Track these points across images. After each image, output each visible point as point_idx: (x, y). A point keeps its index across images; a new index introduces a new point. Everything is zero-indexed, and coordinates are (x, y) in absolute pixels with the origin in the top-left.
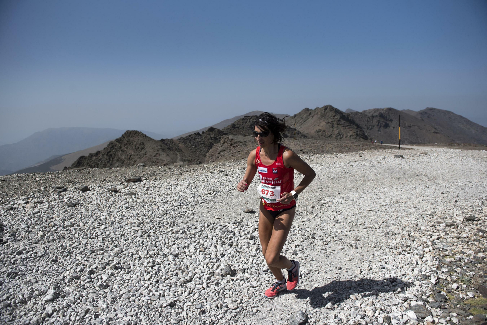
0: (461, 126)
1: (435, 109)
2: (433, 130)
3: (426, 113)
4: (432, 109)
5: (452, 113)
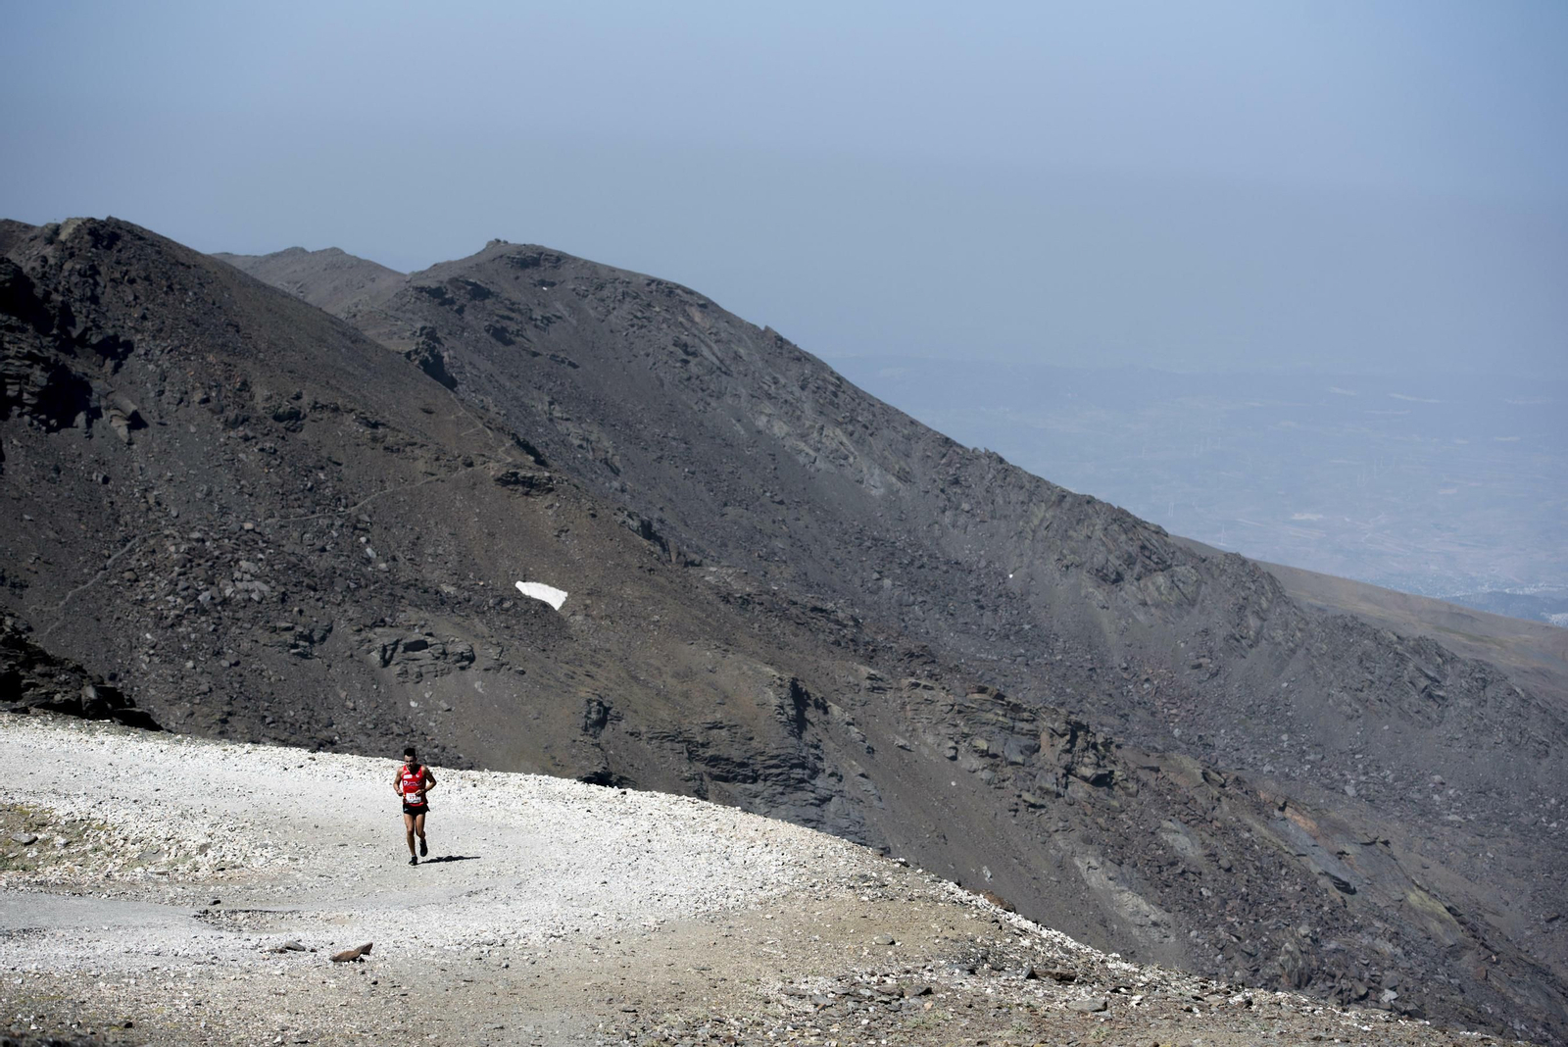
0: (780, 429)
1: (559, 259)
2: (505, 458)
3: (479, 293)
4: (532, 261)
5: (706, 305)
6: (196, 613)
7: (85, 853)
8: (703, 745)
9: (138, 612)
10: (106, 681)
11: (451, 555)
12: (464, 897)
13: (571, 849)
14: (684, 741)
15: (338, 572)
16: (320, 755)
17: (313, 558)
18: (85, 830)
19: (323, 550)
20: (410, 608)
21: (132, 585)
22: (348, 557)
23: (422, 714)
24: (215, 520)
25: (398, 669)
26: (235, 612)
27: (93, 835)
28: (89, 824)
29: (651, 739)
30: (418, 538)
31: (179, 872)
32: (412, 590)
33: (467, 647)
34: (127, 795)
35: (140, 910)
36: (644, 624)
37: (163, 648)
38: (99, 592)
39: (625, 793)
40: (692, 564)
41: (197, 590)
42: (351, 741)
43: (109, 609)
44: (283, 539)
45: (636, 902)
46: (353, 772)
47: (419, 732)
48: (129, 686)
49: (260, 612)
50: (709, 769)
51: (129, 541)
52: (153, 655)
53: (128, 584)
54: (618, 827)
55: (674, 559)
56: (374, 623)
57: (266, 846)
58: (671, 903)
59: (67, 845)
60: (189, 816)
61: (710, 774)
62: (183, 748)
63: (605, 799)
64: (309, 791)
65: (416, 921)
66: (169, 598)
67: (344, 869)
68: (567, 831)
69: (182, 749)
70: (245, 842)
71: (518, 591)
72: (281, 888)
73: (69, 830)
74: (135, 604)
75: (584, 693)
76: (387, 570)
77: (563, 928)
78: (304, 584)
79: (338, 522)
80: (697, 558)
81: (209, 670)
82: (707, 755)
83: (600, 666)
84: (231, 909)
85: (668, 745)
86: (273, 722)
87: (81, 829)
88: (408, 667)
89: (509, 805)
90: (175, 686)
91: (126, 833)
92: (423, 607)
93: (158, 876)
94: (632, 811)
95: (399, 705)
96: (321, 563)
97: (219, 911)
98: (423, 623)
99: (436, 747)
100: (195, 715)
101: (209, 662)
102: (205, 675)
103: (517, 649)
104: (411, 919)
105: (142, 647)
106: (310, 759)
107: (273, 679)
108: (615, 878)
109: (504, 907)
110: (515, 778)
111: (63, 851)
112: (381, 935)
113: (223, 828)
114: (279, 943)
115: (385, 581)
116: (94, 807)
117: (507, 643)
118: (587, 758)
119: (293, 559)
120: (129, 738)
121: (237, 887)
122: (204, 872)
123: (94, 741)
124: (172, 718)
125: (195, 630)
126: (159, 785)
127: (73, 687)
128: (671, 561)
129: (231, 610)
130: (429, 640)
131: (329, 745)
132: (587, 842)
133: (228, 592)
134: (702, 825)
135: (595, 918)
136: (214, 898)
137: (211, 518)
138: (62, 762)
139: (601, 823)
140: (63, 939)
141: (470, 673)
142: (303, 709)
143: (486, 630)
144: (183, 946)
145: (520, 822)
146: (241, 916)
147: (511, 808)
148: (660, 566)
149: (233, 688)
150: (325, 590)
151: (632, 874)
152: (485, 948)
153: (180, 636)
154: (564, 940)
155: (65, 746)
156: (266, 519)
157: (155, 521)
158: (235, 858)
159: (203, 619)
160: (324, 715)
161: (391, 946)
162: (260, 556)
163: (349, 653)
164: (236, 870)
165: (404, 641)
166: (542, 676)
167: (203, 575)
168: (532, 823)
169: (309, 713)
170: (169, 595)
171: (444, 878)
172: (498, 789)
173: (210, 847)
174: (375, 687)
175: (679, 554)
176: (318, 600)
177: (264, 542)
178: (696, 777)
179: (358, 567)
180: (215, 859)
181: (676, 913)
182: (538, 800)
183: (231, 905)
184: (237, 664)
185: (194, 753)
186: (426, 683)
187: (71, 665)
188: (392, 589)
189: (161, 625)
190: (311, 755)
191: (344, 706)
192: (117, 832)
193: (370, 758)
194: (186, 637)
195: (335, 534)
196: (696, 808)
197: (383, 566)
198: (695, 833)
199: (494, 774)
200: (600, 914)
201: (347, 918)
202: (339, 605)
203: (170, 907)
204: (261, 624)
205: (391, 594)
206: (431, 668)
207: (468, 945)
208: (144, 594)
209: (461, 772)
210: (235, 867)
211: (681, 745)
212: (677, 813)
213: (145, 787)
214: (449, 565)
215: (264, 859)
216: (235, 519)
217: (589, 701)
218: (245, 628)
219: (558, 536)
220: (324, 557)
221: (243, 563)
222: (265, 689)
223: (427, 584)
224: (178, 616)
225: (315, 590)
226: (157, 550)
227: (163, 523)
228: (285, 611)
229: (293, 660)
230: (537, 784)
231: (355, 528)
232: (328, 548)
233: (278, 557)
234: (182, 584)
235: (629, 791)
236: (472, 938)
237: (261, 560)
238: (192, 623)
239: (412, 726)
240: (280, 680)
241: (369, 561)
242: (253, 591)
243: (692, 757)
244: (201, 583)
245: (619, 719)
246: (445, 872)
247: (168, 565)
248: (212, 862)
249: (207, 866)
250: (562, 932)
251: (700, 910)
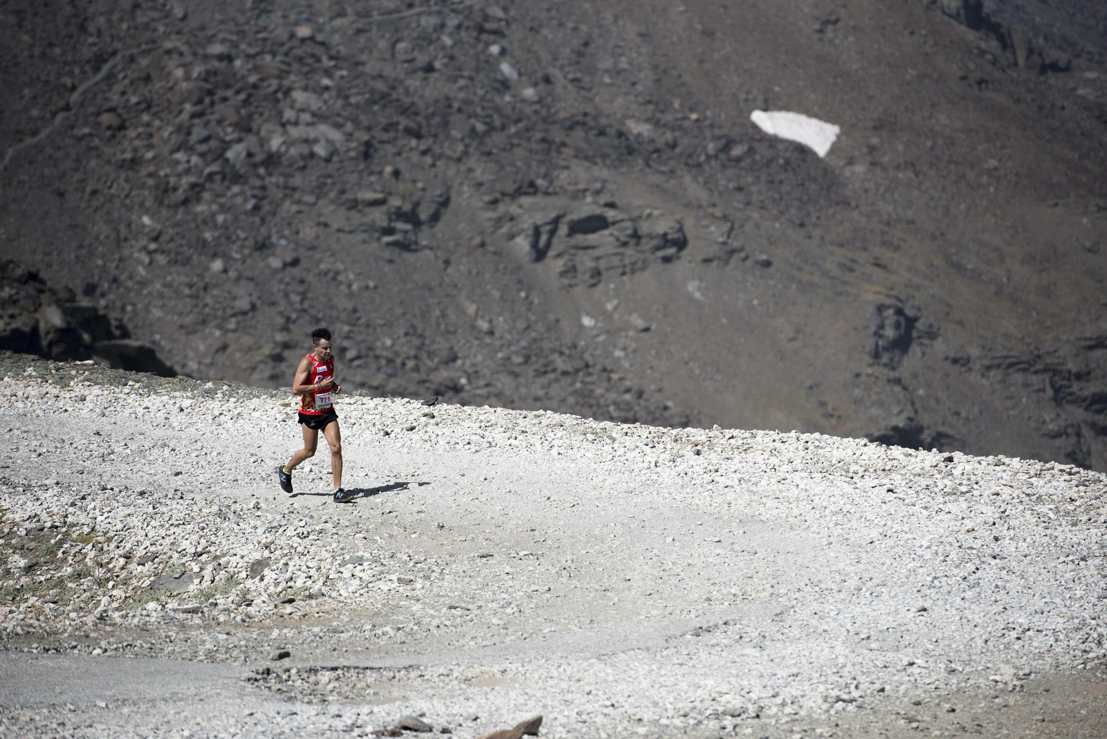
6: (223, 179)
7: (61, 581)
8: (1079, 376)
9: (127, 181)
10: (79, 297)
11: (640, 70)
12: (688, 637)
13: (863, 555)
14: (1045, 370)
15: (456, 105)
16: (442, 409)
17: (414, 83)
18: (60, 544)
19: (429, 69)
20: (576, 161)
21: (114, 136)
22: (471, 78)
23: (602, 338)
24: (248, 23)
25: (559, 265)
26: (288, 176)
27: (73, 552)
28: (67, 534)
29: (989, 368)
30: (586, 44)
31: (220, 607)
32: (579, 133)
33: (673, 224)
34: (128, 483)
35: (158, 672)
36: (971, 175)
37: (171, 240)
38: (59, 148)
39: (950, 459)
40: (1055, 67)
41: (223, 141)
42: (488, 385)
43: (78, 176)
44: (362, 51)
45: (980, 643)
46: (497, 435)
47: (599, 367)
48: (118, 304)
49: (330, 176)
50: (1091, 417)
51: (105, 61)
52: (155, 251)
53: (108, 133)
54: (942, 516)
55: (1021, 60)
56: (519, 188)
57: (360, 561)
58: (1039, 643)
59: (29, 569)
60: (231, 515)
61: (1093, 426)
62: (217, 404)
63: (918, 471)
64: (426, 469)
65: (611, 678)
66: (179, 156)
67: (489, 595)
68: (854, 524)
69: (215, 405)
70: (325, 555)
71: (755, 127)
72: (387, 629)
73: (33, 545)
74: (121, 167)
75: (871, 294)
76: (536, 99)
77: (857, 687)
78: (401, 127)
79: (452, 21)
80: (1062, 58)
81: (249, 274)
82: (1086, 393)
83: (896, 248)
84: (308, 665)
85: (1018, 377)
86: (358, 357)
87: (53, 541)
88: (577, 260)
89: (756, 484)
90: (194, 302)
91: (129, 546)
92: (598, 160)
93: (185, 615)
94: (963, 489)
95: (565, 324)
96: (425, 91)
97: (288, 670)
98: (598, 186)
99: (628, 391)
100: (230, 350)
101: (249, 261)
102: (243, 282)
103: (757, 225)
104: (603, 674)
105: (136, 239)
106: (425, 415)
107: (355, 287)
108: (940, 603)
109: (757, 653)
110: (764, 438)
111: (24, 580)
112: (556, 703)
113: (288, 533)
114: (389, 719)
115: (534, 118)
116: (73, 504)
117: (739, 215)
118: (881, 404)
119: (381, 86)
120: (126, 390)
121: (316, 630)
122: (260, 606)
123: (68, 395)
124: (191, 354)
125: (223, 209)
126: (181, 465)
127: (23, 308)
128: (1016, 64)
129: (282, 174)
130: (611, 214)
131: (450, 394)
132: (890, 542)
133: (275, 143)
134: (1087, 511)
135: (910, 670)
136: (279, 648)
137: (241, 19)
138: (16, 432)
139: (911, 510)
140: (32, 726)
141: (679, 268)
142: (407, 334)
143: (703, 195)
144: (232, 730)
145: (775, 512)
146: (325, 677)
147: (760, 488)
148: (998, 74)
149: (290, 303)
150: (435, 136)
151: (969, 594)
152: (728, 722)
153: (200, 218)
154: (859, 707)
155: (20, 405)
156: (332, 19)
157: (146, 26)
158: (309, 583)
159: (236, 189)
160: (442, 345)
161: (572, 720)
162: (326, 81)
163: (477, 240)
164: (313, 602)
165: (568, 218)
166: (799, 269)
167: (233, 118)
168: (796, 512)
169: (417, 342)
170: (178, 150)
171: (654, 607)
172: (737, 458)
173: (268, 565)
174: (523, 294)
175: (1030, 52)
176: (424, 153)
177: (331, 58)
178: (1069, 430)
179: (488, 96)
180: (277, 584)
181: (1049, 660)
182: (804, 474)
183: (307, 660)
184: (295, 262)
185: (236, 412)
186: (609, 284)
187: (19, 272)
188: (546, 131)
189: (166, 202)
190: (426, 409)
191: (473, 327)
192: (113, 545)
193: (524, 412)
194: (209, 221)
195: (447, 41)
196: (1074, 482)
197: (529, 93)
198: (1074, 525)
199: (728, 433)
200: (919, 662)
201: (499, 675)
202: (459, 160)
203: (207, 666)
204: (332, 195)
205: (544, 140)
206: (615, 261)
207: (699, 717)
208: (135, 150)
209: (675, 432)
210: (311, 597)
211: (1040, 377)
212: (1043, 491)
213: (157, 469)
214: (639, 88)
215: (357, 582)
216: (280, 21)
217: (880, 309)
218: (306, 203)
219: (821, 31)
220: (432, 80)
221: (299, 96)
222: (344, 304)
223: (603, 121)
224: (193, 186)
225: (418, 136)
226: (153, 75)
227: (161, 29)
228: (371, 173)
229: (387, 254)
230: (801, 447)
231: (481, 30)
232: (437, 65)
233: (355, 83)
234: (198, 133)
235: (958, 455)
236: (707, 704)
237: (327, 88)
238: (218, 196)
239: (587, 357)
240: (367, 288)
241: (505, 85)
242: (316, 141)
243: (1060, 397)
244: (229, 130)
245: (932, 335)
246: (655, 596)
247: (174, 100)
248: (272, 589)
249: (265, 597)
250: (856, 694)
251: (1091, 655)
